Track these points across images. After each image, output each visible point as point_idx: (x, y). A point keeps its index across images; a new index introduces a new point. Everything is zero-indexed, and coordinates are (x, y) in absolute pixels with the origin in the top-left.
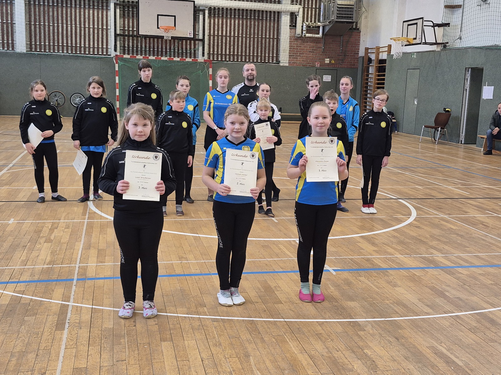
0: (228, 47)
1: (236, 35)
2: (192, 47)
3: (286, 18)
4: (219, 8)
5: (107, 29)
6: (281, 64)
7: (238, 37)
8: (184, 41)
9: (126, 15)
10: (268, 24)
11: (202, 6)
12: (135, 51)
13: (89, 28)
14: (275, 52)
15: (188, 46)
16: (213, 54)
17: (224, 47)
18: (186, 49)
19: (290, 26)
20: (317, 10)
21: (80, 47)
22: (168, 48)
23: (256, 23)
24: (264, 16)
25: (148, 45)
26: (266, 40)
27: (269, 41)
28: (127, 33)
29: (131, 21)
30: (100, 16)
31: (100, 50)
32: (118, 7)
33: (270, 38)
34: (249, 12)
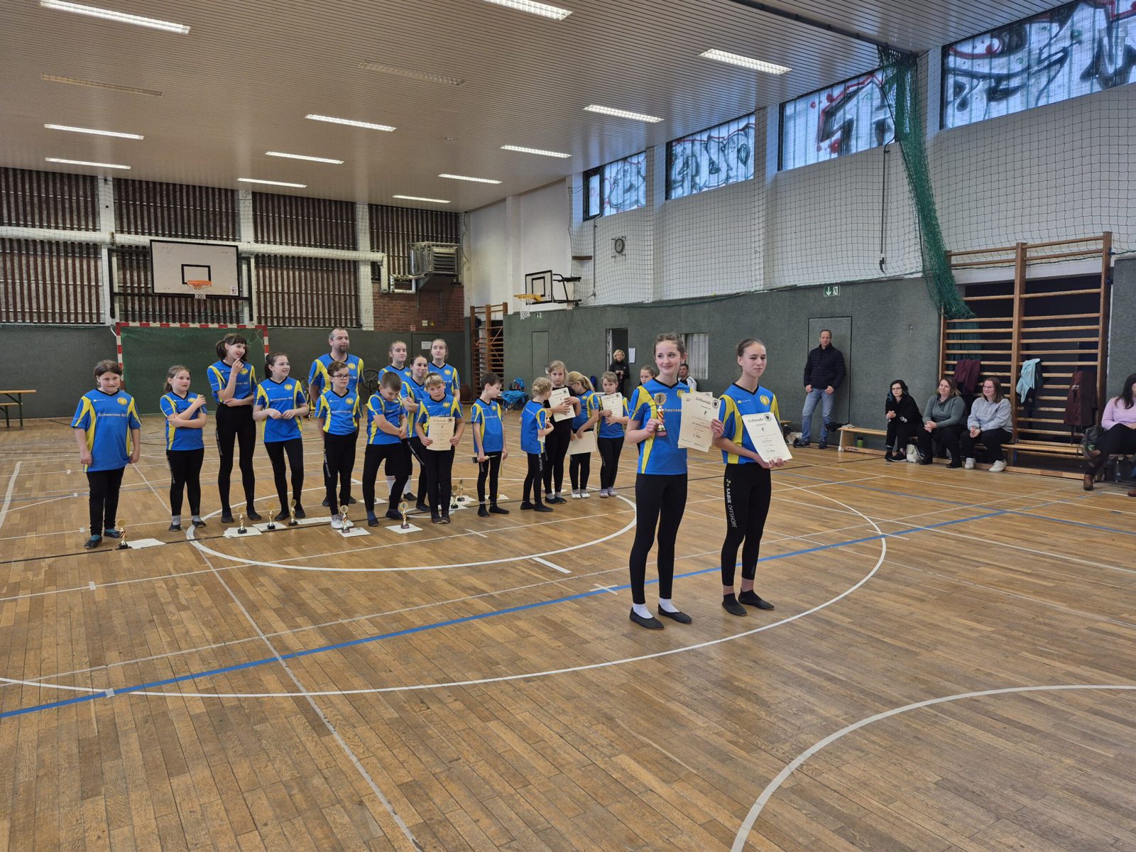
0: (286, 308)
1: (297, 291)
2: (234, 308)
3: (366, 269)
4: (269, 256)
5: (97, 286)
6: (364, 329)
7: (300, 294)
8: (220, 301)
9: (127, 265)
10: (342, 277)
11: (246, 253)
12: (144, 316)
13: (67, 285)
14: (354, 312)
15: (227, 308)
16: (266, 318)
17: (281, 307)
18: (224, 311)
19: (372, 279)
20: (406, 259)
21: (54, 313)
22: (196, 310)
23: (325, 275)
24: (336, 266)
25: (164, 308)
26: (340, 298)
27: (345, 298)
28: (129, 291)
29: (135, 274)
30: (85, 267)
31: (87, 317)
32: (115, 254)
33: (345, 295)
34: (313, 261)
